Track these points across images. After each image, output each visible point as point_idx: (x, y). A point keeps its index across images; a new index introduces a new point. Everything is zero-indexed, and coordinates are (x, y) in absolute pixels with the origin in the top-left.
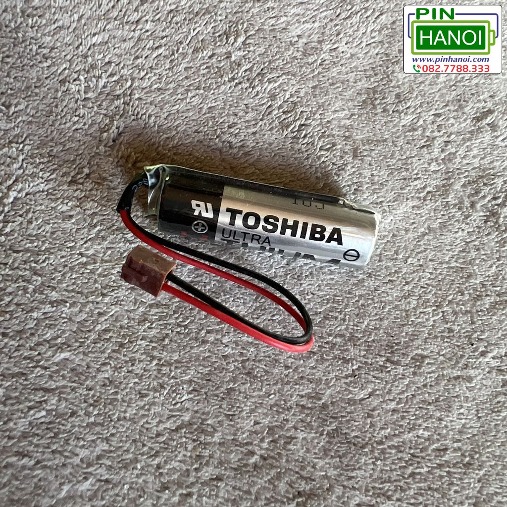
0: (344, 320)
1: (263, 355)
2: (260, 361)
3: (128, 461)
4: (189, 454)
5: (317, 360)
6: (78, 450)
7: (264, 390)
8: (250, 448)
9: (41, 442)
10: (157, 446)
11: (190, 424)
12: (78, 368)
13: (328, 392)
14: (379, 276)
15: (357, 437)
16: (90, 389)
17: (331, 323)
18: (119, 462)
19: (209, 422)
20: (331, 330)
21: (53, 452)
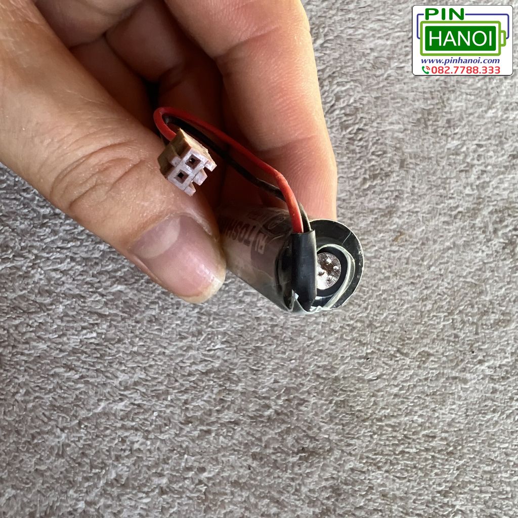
0: (366, 309)
1: (290, 323)
2: (287, 329)
3: (160, 392)
4: (214, 396)
5: (337, 339)
6: (119, 373)
7: (287, 354)
8: (267, 402)
9: (88, 360)
10: (187, 385)
11: (218, 371)
12: (130, 301)
13: (343, 367)
14: (404, 276)
15: (359, 411)
16: (137, 322)
17: (355, 309)
18: (152, 391)
19: (235, 372)
20: (353, 315)
21: (97, 370)
